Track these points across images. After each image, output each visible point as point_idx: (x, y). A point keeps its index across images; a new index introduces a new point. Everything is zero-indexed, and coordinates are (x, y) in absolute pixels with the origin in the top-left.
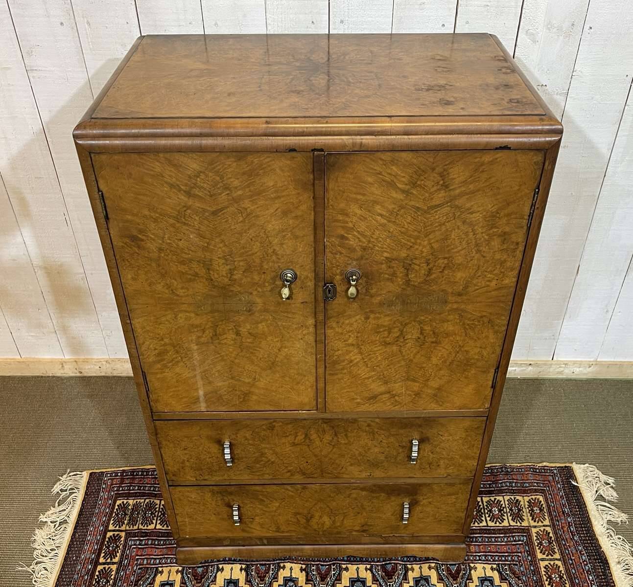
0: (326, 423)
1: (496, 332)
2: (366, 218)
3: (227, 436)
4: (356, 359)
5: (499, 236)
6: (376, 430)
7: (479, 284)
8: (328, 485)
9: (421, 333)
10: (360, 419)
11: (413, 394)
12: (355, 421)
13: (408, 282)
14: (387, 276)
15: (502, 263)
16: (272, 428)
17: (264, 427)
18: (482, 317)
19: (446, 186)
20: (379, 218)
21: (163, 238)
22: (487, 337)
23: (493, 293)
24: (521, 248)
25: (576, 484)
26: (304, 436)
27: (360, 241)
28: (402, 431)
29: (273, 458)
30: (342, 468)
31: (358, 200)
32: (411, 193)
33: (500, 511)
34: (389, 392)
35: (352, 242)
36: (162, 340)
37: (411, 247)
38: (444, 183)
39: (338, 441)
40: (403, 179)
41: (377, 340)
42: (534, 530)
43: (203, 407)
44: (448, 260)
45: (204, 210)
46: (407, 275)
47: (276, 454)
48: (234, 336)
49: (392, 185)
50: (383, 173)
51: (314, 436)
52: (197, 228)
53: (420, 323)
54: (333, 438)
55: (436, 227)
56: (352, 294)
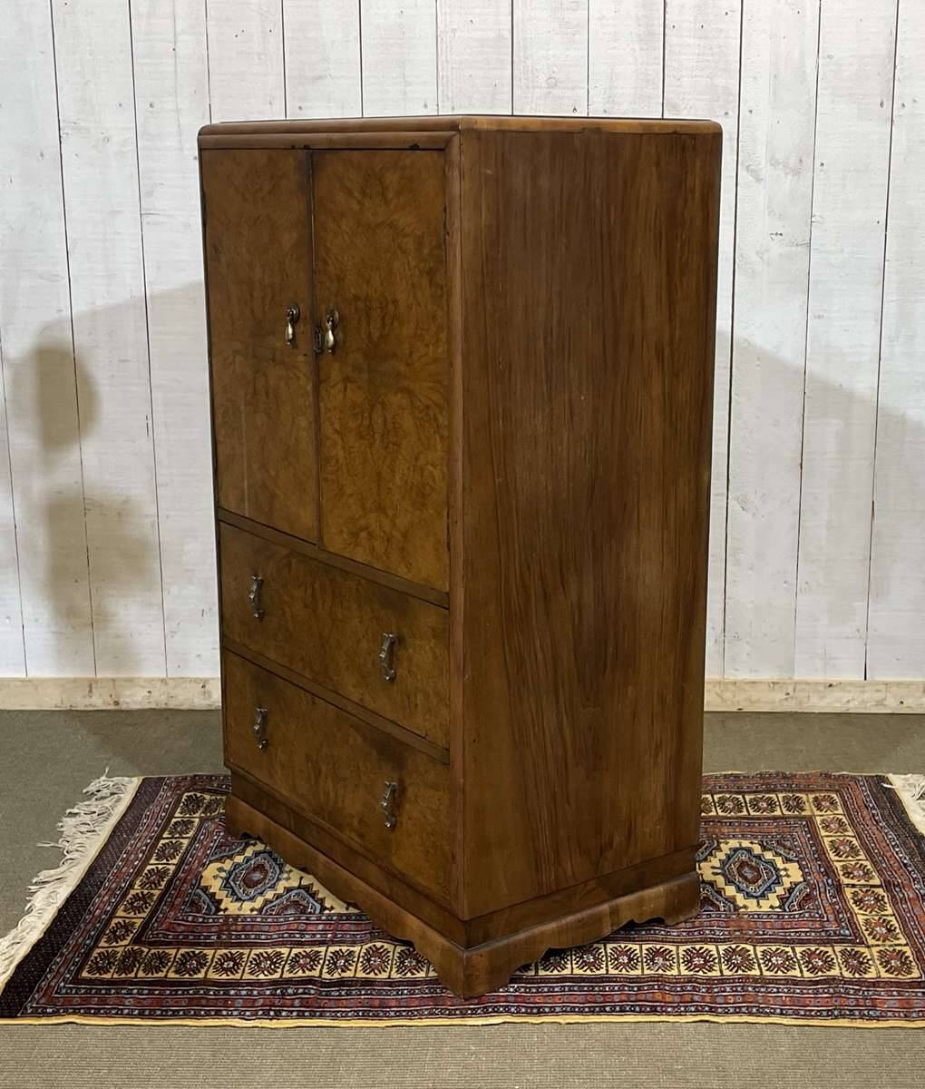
25: (889, 786)
33: (770, 804)
42: (818, 819)
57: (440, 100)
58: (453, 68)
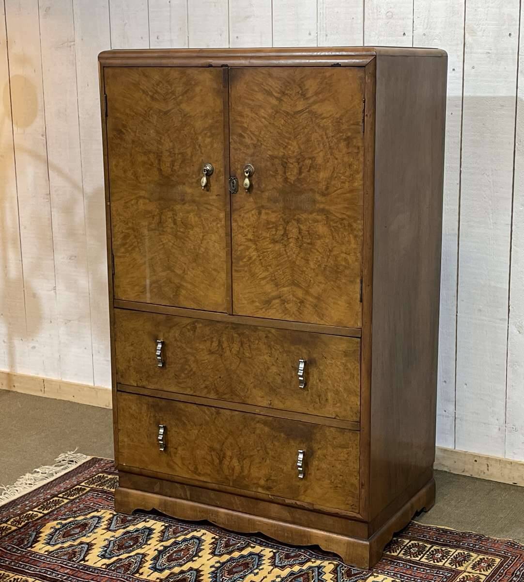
0: (234, 329)
1: (356, 237)
2: (255, 120)
3: (162, 334)
4: (254, 255)
5: (345, 140)
6: (272, 343)
7: (337, 186)
8: (237, 413)
9: (300, 233)
10: (259, 328)
11: (298, 301)
12: (255, 329)
13: (286, 180)
14: (271, 173)
15: (350, 165)
16: (194, 329)
17: (189, 327)
18: (343, 219)
19: (303, 95)
20: (263, 120)
21: (136, 132)
22: (349, 242)
23: (348, 195)
24: (362, 153)
26: (217, 342)
27: (252, 139)
28: (293, 348)
29: (194, 366)
30: (248, 390)
31: (249, 104)
32: (282, 100)
34: (280, 297)
35: (248, 141)
36: (127, 224)
37: (286, 146)
38: (302, 93)
39: (244, 353)
40: (277, 89)
41: (268, 237)
43: (148, 298)
44: (312, 160)
45: (160, 111)
46: (285, 173)
47: (196, 361)
48: (172, 225)
49: (269, 93)
50: (264, 84)
51: (225, 345)
52: (155, 124)
53: (298, 221)
54: (240, 349)
55: (301, 130)
56: (246, 185)
57: (319, 30)
58: (326, 7)
